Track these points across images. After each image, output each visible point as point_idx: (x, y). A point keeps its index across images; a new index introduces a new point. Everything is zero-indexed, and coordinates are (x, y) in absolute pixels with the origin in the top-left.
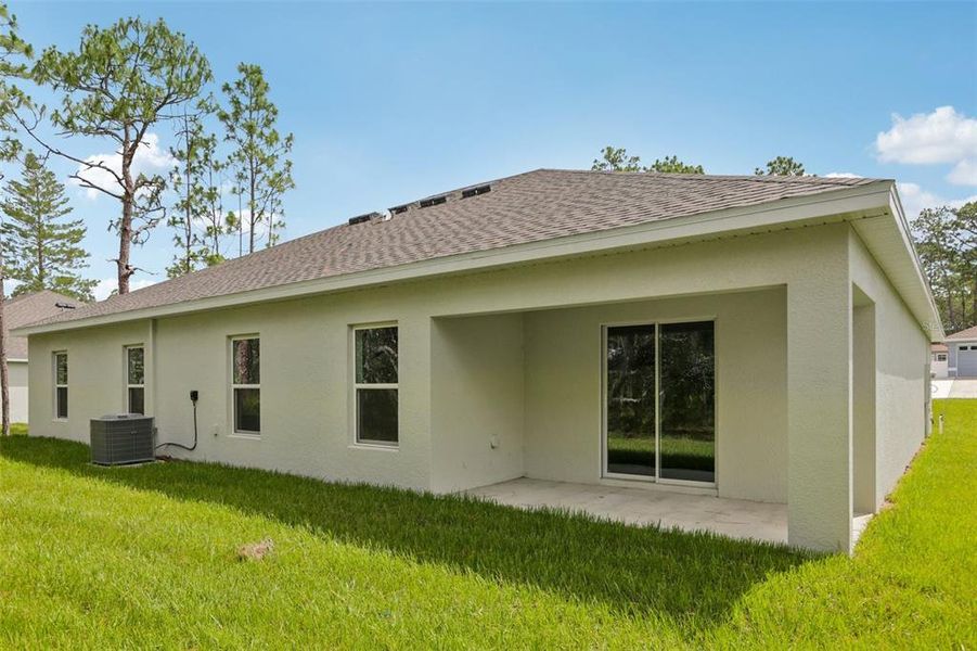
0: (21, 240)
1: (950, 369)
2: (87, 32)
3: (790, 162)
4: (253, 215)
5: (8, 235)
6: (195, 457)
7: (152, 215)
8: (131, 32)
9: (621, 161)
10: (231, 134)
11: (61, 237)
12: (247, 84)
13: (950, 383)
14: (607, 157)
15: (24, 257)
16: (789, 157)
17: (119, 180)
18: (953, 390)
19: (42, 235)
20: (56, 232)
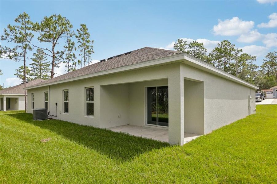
0: (36, 66)
1: (274, 96)
2: (44, 18)
3: (227, 41)
4: (84, 59)
5: (33, 66)
6: (57, 118)
7: (60, 60)
8: (54, 18)
9: (182, 42)
10: (79, 41)
11: (45, 65)
12: (83, 29)
13: (273, 100)
14: (178, 42)
15: (37, 70)
16: (226, 40)
17: (51, 52)
18: (273, 102)
19: (41, 65)
20: (44, 65)
